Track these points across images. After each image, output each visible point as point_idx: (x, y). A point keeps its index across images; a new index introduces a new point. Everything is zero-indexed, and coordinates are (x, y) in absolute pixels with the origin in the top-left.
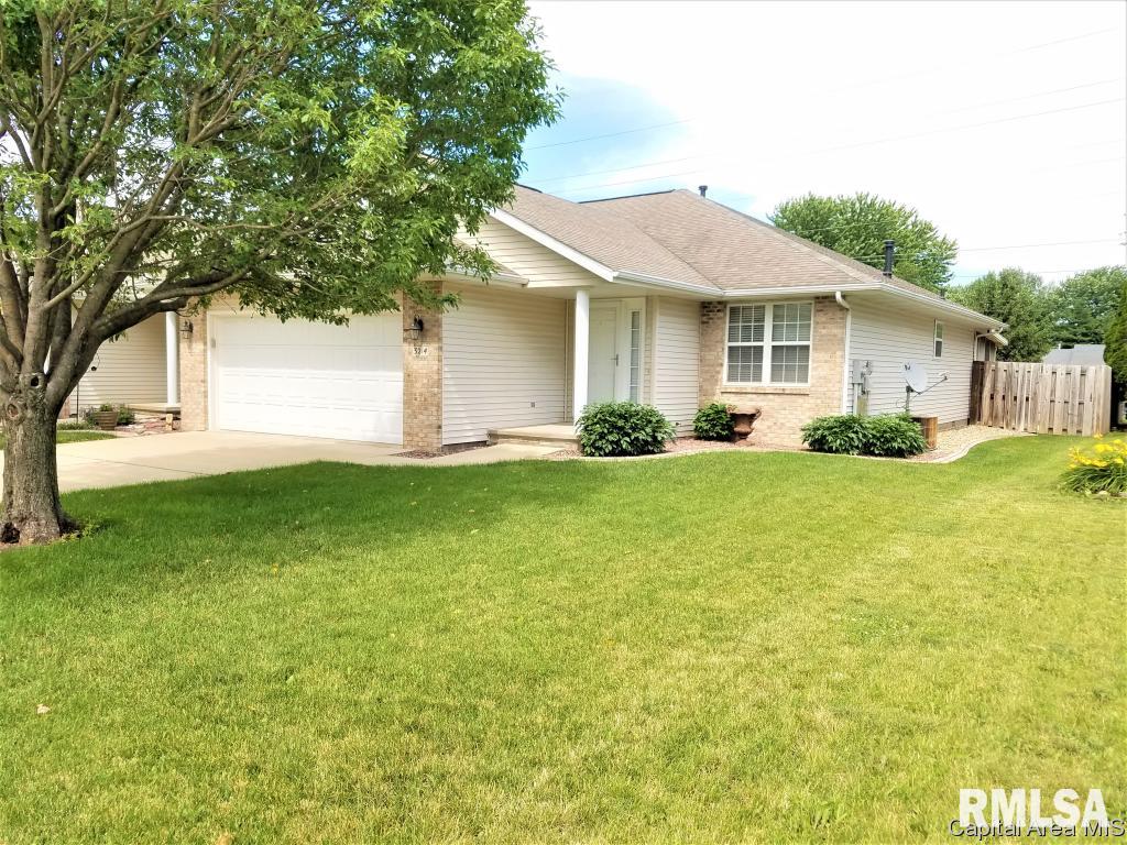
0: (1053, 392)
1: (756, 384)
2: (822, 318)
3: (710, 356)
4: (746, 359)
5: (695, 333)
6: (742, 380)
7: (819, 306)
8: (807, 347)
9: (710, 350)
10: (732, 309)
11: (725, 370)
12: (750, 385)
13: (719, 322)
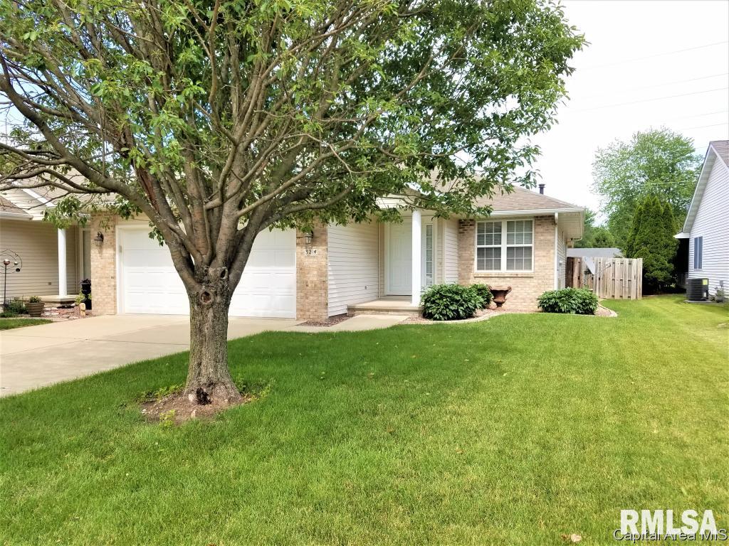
0: (614, 274)
1: (497, 271)
2: (540, 229)
3: (466, 254)
4: (488, 256)
5: (456, 239)
6: (487, 269)
7: (538, 222)
8: (530, 248)
9: (465, 250)
10: (479, 224)
11: (476, 262)
12: (493, 272)
13: (471, 232)
